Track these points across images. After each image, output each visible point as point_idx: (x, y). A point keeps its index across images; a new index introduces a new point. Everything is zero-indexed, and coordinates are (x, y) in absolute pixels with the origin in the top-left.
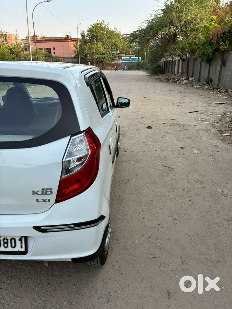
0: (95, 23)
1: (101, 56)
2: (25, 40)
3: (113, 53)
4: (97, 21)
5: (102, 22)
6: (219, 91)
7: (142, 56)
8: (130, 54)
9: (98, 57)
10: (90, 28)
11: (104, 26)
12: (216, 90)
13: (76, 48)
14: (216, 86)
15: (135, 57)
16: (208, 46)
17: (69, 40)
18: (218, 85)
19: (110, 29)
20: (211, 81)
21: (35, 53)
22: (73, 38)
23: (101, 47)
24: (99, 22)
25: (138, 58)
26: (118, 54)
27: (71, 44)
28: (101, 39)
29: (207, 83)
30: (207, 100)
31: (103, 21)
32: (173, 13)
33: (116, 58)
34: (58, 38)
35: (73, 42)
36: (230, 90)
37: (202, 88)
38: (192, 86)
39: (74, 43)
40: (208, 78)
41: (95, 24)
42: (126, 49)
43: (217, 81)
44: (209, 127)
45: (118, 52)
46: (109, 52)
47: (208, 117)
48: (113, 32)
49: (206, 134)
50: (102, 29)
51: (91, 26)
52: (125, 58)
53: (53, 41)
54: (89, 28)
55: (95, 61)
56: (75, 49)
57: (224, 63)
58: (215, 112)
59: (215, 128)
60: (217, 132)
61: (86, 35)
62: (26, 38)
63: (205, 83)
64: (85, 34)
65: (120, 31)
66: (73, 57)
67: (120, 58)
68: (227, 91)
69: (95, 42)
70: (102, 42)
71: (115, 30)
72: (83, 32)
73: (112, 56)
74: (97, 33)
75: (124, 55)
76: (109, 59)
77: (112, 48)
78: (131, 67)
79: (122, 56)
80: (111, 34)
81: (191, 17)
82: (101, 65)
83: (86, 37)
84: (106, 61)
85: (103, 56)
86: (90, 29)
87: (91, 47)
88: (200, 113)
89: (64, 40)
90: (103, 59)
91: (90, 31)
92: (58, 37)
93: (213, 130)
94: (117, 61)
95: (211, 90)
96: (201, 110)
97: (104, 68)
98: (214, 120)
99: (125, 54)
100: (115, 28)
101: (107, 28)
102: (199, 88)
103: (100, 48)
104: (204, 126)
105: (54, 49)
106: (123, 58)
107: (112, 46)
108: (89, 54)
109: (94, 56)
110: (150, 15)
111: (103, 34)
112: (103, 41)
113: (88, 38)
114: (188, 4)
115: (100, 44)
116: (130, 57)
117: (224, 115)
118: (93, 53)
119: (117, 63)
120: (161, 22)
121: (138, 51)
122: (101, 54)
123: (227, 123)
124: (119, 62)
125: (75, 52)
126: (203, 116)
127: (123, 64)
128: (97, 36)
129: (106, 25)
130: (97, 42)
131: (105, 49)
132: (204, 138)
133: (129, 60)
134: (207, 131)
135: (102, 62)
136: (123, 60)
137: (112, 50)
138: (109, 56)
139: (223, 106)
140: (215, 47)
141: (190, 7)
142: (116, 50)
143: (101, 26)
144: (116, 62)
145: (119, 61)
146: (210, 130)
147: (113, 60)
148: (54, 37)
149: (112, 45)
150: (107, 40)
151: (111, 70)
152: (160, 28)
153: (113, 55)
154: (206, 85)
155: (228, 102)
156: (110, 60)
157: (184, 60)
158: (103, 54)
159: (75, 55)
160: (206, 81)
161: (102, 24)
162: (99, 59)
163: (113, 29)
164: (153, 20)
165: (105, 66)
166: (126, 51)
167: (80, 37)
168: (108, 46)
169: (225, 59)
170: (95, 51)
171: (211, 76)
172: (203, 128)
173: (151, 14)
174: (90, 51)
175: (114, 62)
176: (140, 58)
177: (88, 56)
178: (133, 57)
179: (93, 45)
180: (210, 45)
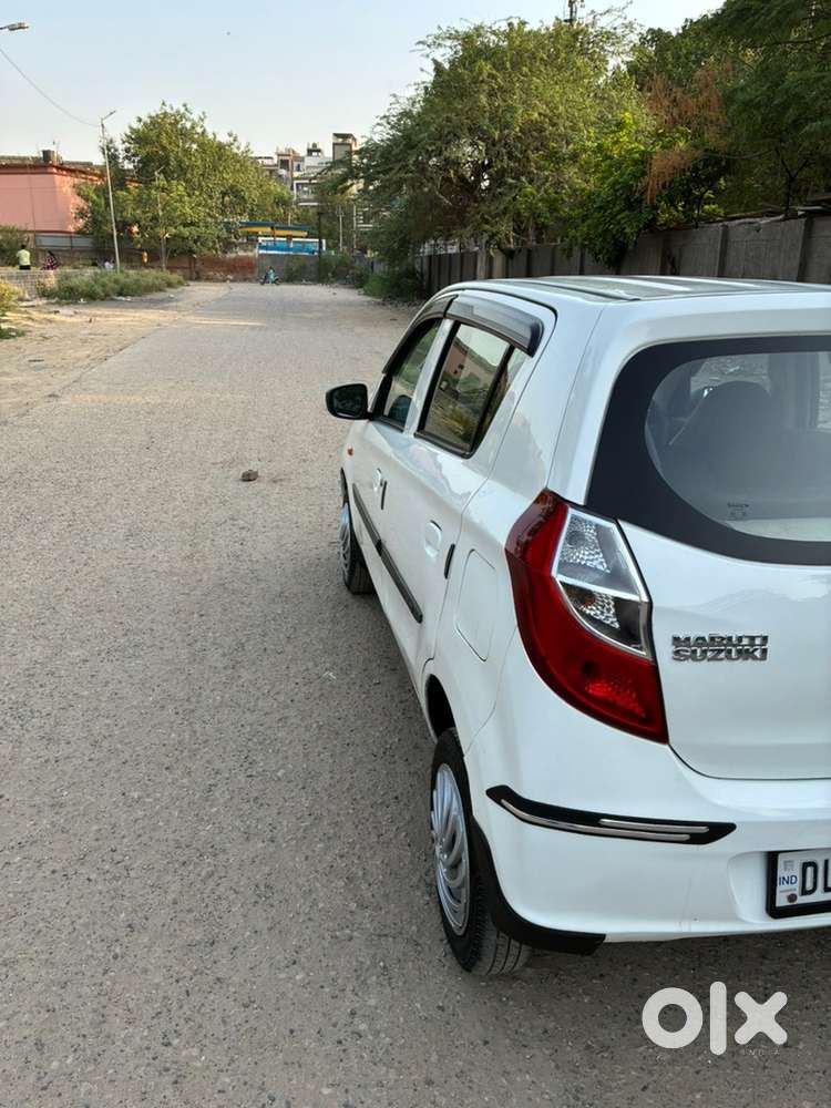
0: (155, 110)
1: (186, 232)
3: (229, 223)
4: (164, 104)
5: (182, 110)
7: (329, 236)
8: (289, 229)
9: (175, 235)
10: (135, 127)
11: (188, 125)
13: (87, 199)
15: (307, 237)
16: (621, 211)
17: (55, 170)
19: (211, 136)
22: (70, 163)
23: (186, 198)
24: (168, 110)
25: (320, 243)
26: (248, 225)
27: (65, 183)
28: (182, 169)
31: (185, 105)
32: (481, 96)
33: (240, 240)
34: (8, 162)
35: (69, 178)
39: (76, 181)
41: (153, 114)
42: (270, 209)
45: (245, 219)
46: (216, 218)
48: (221, 147)
50: (185, 134)
51: (140, 120)
52: (268, 243)
54: (131, 128)
55: (163, 249)
56: (80, 202)
61: (122, 154)
64: (116, 150)
65: (249, 143)
66: (73, 230)
67: (252, 240)
69: (160, 180)
70: (186, 181)
71: (231, 139)
72: (111, 141)
73: (224, 234)
74: (164, 148)
75: (269, 230)
76: (214, 242)
77: (222, 203)
78: (297, 271)
79: (256, 234)
80: (219, 154)
82: (186, 265)
83: (120, 161)
84: (205, 251)
85: (193, 230)
86: (133, 131)
87: (145, 196)
89: (31, 167)
90: (195, 242)
91: (139, 138)
92: (9, 158)
94: (245, 251)
97: (197, 273)
99: (272, 228)
100: (230, 135)
101: (199, 130)
103: (181, 201)
106: (260, 239)
107: (223, 198)
108: (138, 222)
109: (160, 231)
110: (393, 100)
111: (187, 152)
112: (189, 176)
113: (128, 166)
114: (524, 69)
115: (179, 188)
116: (289, 238)
118: (155, 218)
119: (247, 257)
120: (442, 128)
121: (319, 219)
122: (185, 225)
124: (250, 254)
125: (81, 214)
127: (267, 262)
128: (167, 157)
129: (196, 120)
130: (168, 181)
131: (198, 205)
133: (288, 249)
135: (191, 252)
136: (266, 248)
137: (223, 213)
138: (214, 231)
141: (534, 79)
142: (239, 211)
143: (177, 122)
144: (241, 253)
145: (252, 251)
147: (228, 246)
149: (224, 194)
150: (203, 175)
151: (224, 281)
152: (439, 143)
153: (229, 231)
156: (218, 246)
157: (510, 255)
158: (192, 224)
159: (81, 222)
161: (183, 116)
162: (179, 242)
163: (223, 138)
164: (406, 114)
165: (202, 267)
166: (272, 215)
167: (99, 160)
168: (211, 197)
169: (675, 252)
170: (161, 213)
173: (394, 96)
174: (144, 213)
175: (233, 255)
176: (324, 241)
177: (135, 229)
178: (300, 237)
179: (153, 191)
180: (630, 210)
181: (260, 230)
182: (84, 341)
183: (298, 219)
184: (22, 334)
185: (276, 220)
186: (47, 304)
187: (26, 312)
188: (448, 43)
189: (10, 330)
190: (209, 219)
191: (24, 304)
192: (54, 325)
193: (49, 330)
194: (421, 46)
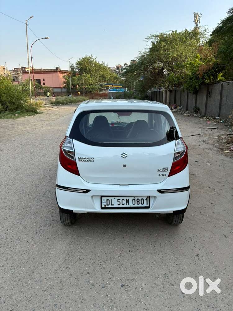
0: (84, 56)
1: (90, 87)
2: (14, 71)
3: (101, 84)
4: (86, 55)
5: (91, 56)
6: (207, 119)
7: (128, 87)
8: (117, 85)
9: (87, 88)
10: (79, 61)
11: (92, 60)
12: (205, 117)
13: (66, 79)
14: (203, 114)
15: (122, 87)
16: (195, 80)
17: (59, 72)
18: (205, 113)
19: (98, 62)
20: (199, 109)
21: (26, 84)
22: (62, 70)
23: (90, 78)
24: (87, 56)
25: (125, 88)
26: (106, 84)
27: (61, 75)
28: (90, 71)
29: (195, 111)
30: (201, 126)
31: (91, 55)
32: (161, 51)
33: (104, 88)
34: (47, 70)
35: (62, 74)
36: (217, 117)
37: (191, 115)
38: (182, 114)
39: (64, 75)
40: (196, 107)
41: (83, 57)
42: (113, 80)
43: (204, 110)
44: (211, 147)
45: (106, 83)
46: (98, 83)
47: (207, 139)
48: (100, 65)
49: (211, 152)
50: (91, 62)
51: (80, 59)
52: (112, 89)
53: (42, 73)
54: (78, 61)
55: (84, 91)
56: (64, 80)
57: (210, 94)
58: (211, 135)
59: (216, 147)
60: (218, 150)
61: (75, 68)
62: (14, 70)
63: (193, 111)
64: (74, 67)
65: (107, 64)
66: (62, 87)
67: (107, 88)
68: (215, 119)
69: (84, 74)
70: (90, 74)
71: (103, 63)
72: (73, 65)
73: (100, 87)
74: (86, 66)
75: (112, 86)
76: (97, 89)
77: (100, 79)
78: (119, 96)
79: (109, 87)
80: (99, 67)
81: (176, 55)
82: (90, 95)
83: (75, 69)
84: (95, 91)
85: (92, 86)
86: (78, 62)
87: (80, 78)
88: (200, 136)
89: (53, 71)
90: (92, 89)
91: (79, 64)
92: (48, 69)
93: (215, 149)
94: (105, 91)
95: (200, 117)
96: (198, 133)
97: (93, 97)
98: (213, 141)
99: (113, 85)
100: (103, 62)
101: (95, 61)
102: (189, 115)
103: (89, 79)
104: (206, 146)
105: (44, 80)
106: (110, 88)
107: (100, 78)
108: (78, 85)
109: (83, 87)
110: (140, 53)
111: (91, 67)
112: (91, 73)
113: (77, 71)
114: (173, 43)
115: (89, 76)
116: (117, 87)
117: (219, 137)
118: (82, 83)
119: (106, 93)
120: (151, 59)
121: (125, 83)
122: (90, 85)
123: (224, 143)
124: (106, 92)
125: (64, 83)
126: (202, 139)
127: (111, 94)
128: (86, 68)
129: (94, 58)
130: (86, 74)
131: (93, 80)
132: (211, 155)
133: (117, 91)
134: (210, 149)
135: (91, 92)
136: (111, 90)
137: (100, 81)
138: (97, 86)
139: (215, 130)
140: (201, 81)
141: (176, 46)
142: (104, 81)
143: (89, 59)
144: (104, 92)
145: (107, 91)
146: (212, 149)
147: (101, 90)
148: (43, 69)
149: (100, 77)
150: (95, 72)
151: (99, 99)
152: (150, 63)
153: (101, 86)
154: (194, 113)
155: (219, 127)
157: (171, 91)
158: (92, 85)
159: (64, 85)
160: (193, 110)
161: (91, 58)
162: (88, 89)
163: (101, 63)
164: (142, 56)
165: (94, 96)
166: (113, 82)
167: (69, 69)
168: (97, 78)
169: (210, 91)
170: (84, 82)
171: (198, 105)
172: (206, 147)
173: (140, 52)
174: (80, 82)
175: (102, 92)
176: (126, 88)
177: (78, 86)
178: (120, 87)
179: (82, 77)
180: (197, 79)
181: (110, 86)
182: (56, 114)
183: (120, 82)
184: (42, 113)
185: (114, 83)
186: (52, 106)
187: (45, 108)
188: (154, 38)
189: (40, 112)
190: (96, 83)
191: (46, 106)
192: (51, 111)
193: (49, 112)
194: (146, 39)
